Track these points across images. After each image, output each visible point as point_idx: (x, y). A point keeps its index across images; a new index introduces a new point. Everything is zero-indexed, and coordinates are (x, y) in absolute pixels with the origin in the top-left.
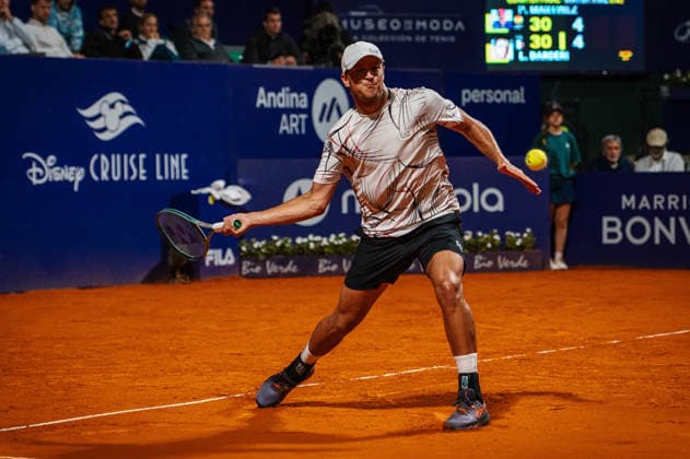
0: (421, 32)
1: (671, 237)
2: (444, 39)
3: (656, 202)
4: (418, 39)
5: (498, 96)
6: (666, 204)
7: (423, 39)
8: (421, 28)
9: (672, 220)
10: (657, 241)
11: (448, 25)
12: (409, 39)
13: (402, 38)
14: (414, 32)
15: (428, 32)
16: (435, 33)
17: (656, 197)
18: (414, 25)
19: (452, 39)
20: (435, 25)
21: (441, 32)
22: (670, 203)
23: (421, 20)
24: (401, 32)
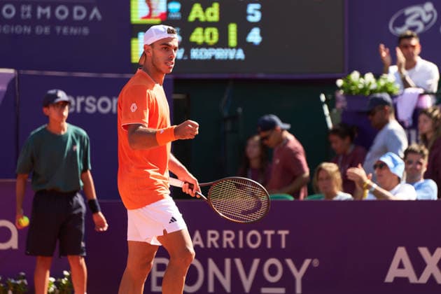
0: (44, 21)
1: (226, 283)
2: (74, 31)
3: (210, 239)
4: (39, 30)
5: (104, 105)
6: (220, 241)
7: (47, 30)
8: (44, 16)
9: (228, 262)
10: (211, 289)
11: (79, 13)
12: (28, 30)
13: (18, 29)
14: (34, 21)
15: (53, 21)
16: (63, 23)
17: (210, 232)
18: (34, 12)
19: (86, 31)
20: (62, 12)
21: (70, 22)
22: (225, 239)
23: (44, 7)
24: (17, 20)
